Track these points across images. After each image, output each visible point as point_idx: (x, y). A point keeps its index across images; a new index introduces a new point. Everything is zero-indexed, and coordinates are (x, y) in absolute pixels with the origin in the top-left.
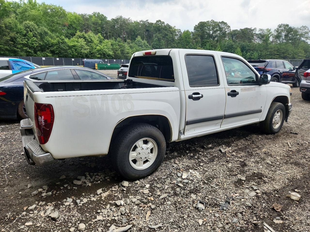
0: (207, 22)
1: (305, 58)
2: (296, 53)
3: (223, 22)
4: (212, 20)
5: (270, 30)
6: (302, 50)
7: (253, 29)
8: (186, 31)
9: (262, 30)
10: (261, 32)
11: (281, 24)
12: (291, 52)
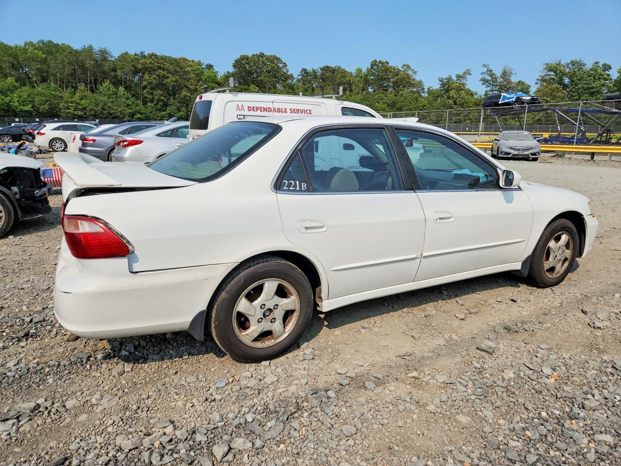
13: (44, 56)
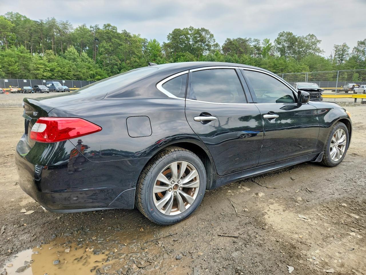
0: (184, 29)
1: (311, 77)
2: (299, 70)
3: (203, 30)
4: (190, 27)
5: (268, 41)
6: (306, 66)
7: (247, 39)
8: (152, 40)
9: (257, 40)
10: (256, 43)
11: (282, 32)
12: (291, 69)
13: (13, 25)
